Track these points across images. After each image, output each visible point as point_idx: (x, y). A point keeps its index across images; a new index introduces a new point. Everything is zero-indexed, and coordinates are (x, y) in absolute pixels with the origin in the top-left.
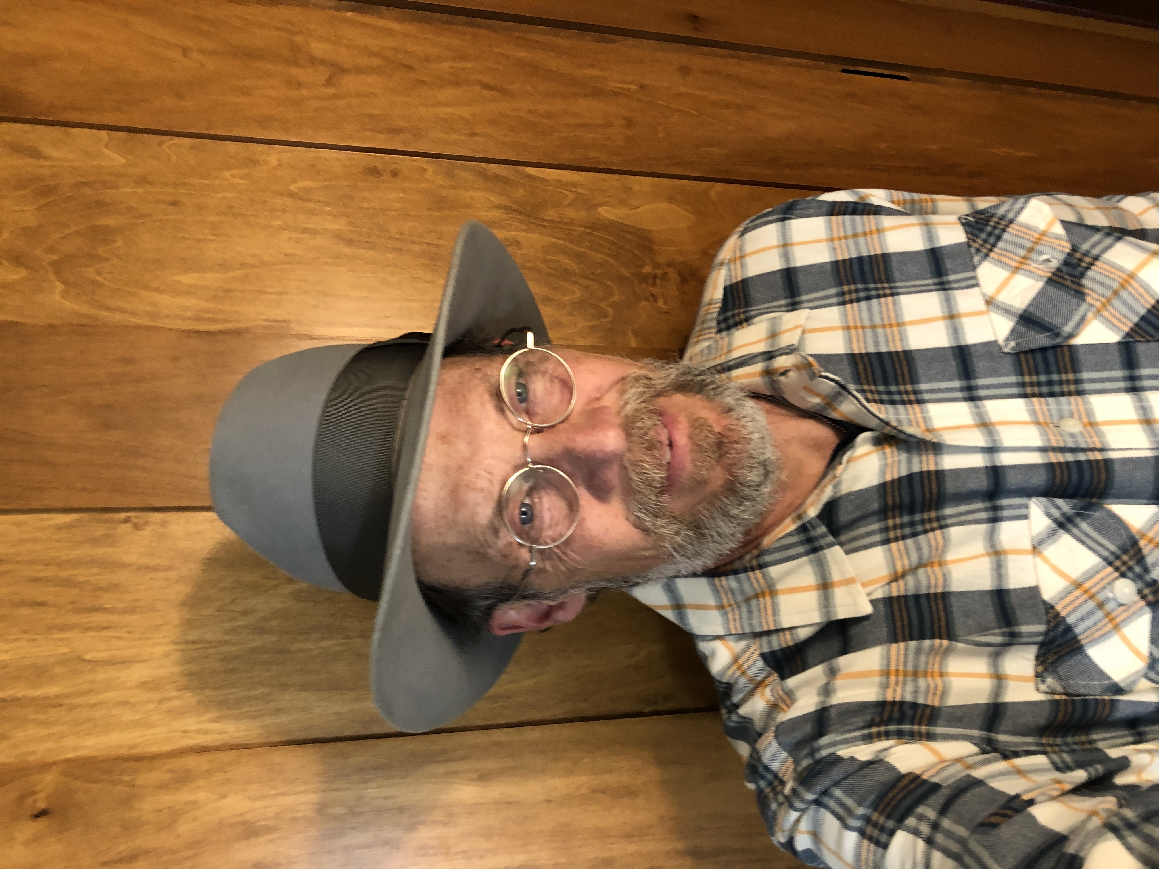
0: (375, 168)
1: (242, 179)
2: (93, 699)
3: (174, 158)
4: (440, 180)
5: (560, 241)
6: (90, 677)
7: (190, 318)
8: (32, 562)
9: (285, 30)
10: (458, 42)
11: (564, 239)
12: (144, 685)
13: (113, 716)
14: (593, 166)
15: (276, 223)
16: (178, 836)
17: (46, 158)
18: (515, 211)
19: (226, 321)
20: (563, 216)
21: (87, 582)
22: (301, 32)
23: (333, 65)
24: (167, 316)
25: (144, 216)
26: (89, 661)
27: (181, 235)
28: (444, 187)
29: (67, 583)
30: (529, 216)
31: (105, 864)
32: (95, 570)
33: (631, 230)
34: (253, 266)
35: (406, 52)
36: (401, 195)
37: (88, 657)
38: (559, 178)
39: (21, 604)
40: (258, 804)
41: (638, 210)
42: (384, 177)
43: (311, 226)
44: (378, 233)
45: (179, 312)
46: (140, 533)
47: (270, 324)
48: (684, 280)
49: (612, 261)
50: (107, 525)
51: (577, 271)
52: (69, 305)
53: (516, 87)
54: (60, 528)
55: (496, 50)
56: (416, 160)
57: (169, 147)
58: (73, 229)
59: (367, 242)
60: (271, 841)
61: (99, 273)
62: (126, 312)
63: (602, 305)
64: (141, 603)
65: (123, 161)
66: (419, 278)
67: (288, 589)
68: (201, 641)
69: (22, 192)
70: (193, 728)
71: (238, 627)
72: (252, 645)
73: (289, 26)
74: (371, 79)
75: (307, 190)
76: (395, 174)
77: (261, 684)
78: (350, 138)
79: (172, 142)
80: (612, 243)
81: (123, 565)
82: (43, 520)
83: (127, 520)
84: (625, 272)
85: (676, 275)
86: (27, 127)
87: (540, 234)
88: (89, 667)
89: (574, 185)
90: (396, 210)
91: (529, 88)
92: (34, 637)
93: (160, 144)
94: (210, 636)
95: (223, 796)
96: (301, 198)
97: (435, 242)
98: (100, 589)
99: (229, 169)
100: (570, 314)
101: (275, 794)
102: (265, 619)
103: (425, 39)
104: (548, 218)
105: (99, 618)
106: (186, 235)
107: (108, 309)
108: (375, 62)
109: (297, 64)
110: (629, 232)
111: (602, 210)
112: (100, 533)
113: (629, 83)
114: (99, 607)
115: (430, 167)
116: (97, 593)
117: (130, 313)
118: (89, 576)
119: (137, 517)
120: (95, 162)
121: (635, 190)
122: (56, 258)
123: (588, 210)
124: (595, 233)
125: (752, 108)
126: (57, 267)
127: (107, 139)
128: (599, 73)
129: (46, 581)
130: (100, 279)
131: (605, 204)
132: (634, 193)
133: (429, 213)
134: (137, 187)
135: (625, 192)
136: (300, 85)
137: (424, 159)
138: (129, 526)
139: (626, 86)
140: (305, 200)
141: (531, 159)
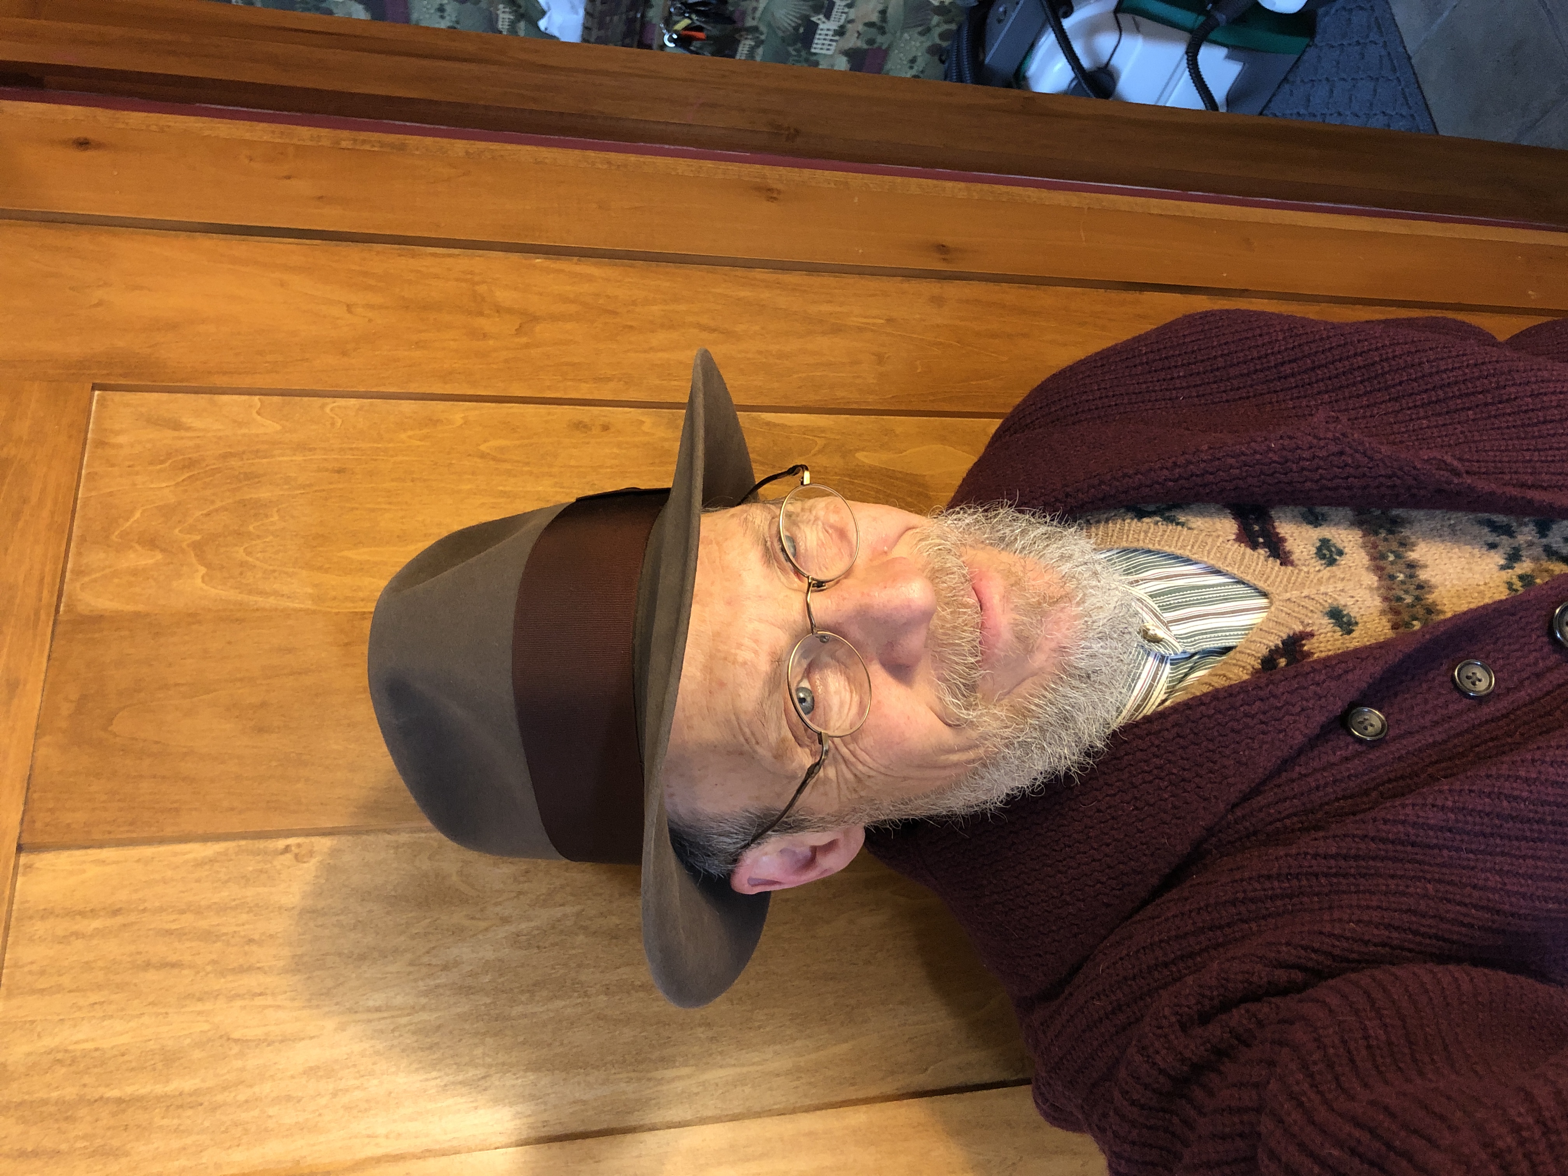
0: (580, 422)
1: (419, 440)
2: (243, 1094)
3: (339, 422)
4: (661, 433)
6: (239, 1064)
7: (362, 600)
8: (161, 910)
9: (465, 281)
10: (668, 284)
12: (311, 1072)
13: (270, 1117)
14: (842, 406)
15: (466, 487)
17: (189, 429)
21: (234, 934)
22: (484, 282)
23: (524, 313)
24: (335, 598)
25: (303, 487)
26: (236, 1041)
27: (349, 505)
28: (666, 440)
29: (208, 936)
32: (244, 917)
33: (900, 475)
35: (608, 297)
36: (616, 450)
37: (236, 1035)
38: (804, 424)
39: (148, 965)
41: (904, 454)
42: (594, 432)
43: (508, 489)
46: (305, 865)
50: (259, 858)
52: (213, 592)
53: (739, 328)
54: (199, 864)
55: (713, 290)
56: (628, 412)
57: (332, 410)
58: (218, 504)
61: (249, 554)
62: (283, 596)
65: (278, 427)
67: (502, 932)
68: (388, 1008)
69: (159, 467)
70: (381, 1130)
71: (437, 987)
72: (459, 1010)
73: (469, 276)
74: (569, 326)
75: (501, 449)
76: (606, 428)
77: (472, 1063)
78: (549, 388)
79: (334, 404)
80: (878, 492)
82: (175, 854)
83: (287, 849)
86: (165, 396)
88: (236, 1049)
89: (823, 430)
90: (611, 467)
91: (757, 328)
92: (163, 1011)
93: (322, 407)
94: (399, 1000)
96: (494, 459)
98: (251, 941)
99: (405, 430)
102: (472, 974)
103: (629, 282)
105: (251, 981)
106: (357, 505)
107: (262, 593)
108: (573, 308)
109: (481, 314)
110: (897, 479)
111: (860, 456)
112: (251, 869)
113: (874, 318)
114: (250, 967)
115: (647, 418)
116: (246, 948)
117: (289, 597)
118: (237, 925)
119: (299, 846)
120: (245, 431)
121: (897, 432)
122: (198, 538)
123: (843, 456)
124: (856, 481)
125: (1025, 335)
126: (198, 548)
127: (259, 405)
128: (838, 309)
129: (180, 934)
130: (250, 559)
131: (863, 450)
132: (897, 436)
133: (652, 468)
134: (294, 455)
135: (886, 435)
136: (486, 337)
137: (640, 410)
138: (289, 858)
139: (871, 321)
140: (499, 461)
141: (767, 403)
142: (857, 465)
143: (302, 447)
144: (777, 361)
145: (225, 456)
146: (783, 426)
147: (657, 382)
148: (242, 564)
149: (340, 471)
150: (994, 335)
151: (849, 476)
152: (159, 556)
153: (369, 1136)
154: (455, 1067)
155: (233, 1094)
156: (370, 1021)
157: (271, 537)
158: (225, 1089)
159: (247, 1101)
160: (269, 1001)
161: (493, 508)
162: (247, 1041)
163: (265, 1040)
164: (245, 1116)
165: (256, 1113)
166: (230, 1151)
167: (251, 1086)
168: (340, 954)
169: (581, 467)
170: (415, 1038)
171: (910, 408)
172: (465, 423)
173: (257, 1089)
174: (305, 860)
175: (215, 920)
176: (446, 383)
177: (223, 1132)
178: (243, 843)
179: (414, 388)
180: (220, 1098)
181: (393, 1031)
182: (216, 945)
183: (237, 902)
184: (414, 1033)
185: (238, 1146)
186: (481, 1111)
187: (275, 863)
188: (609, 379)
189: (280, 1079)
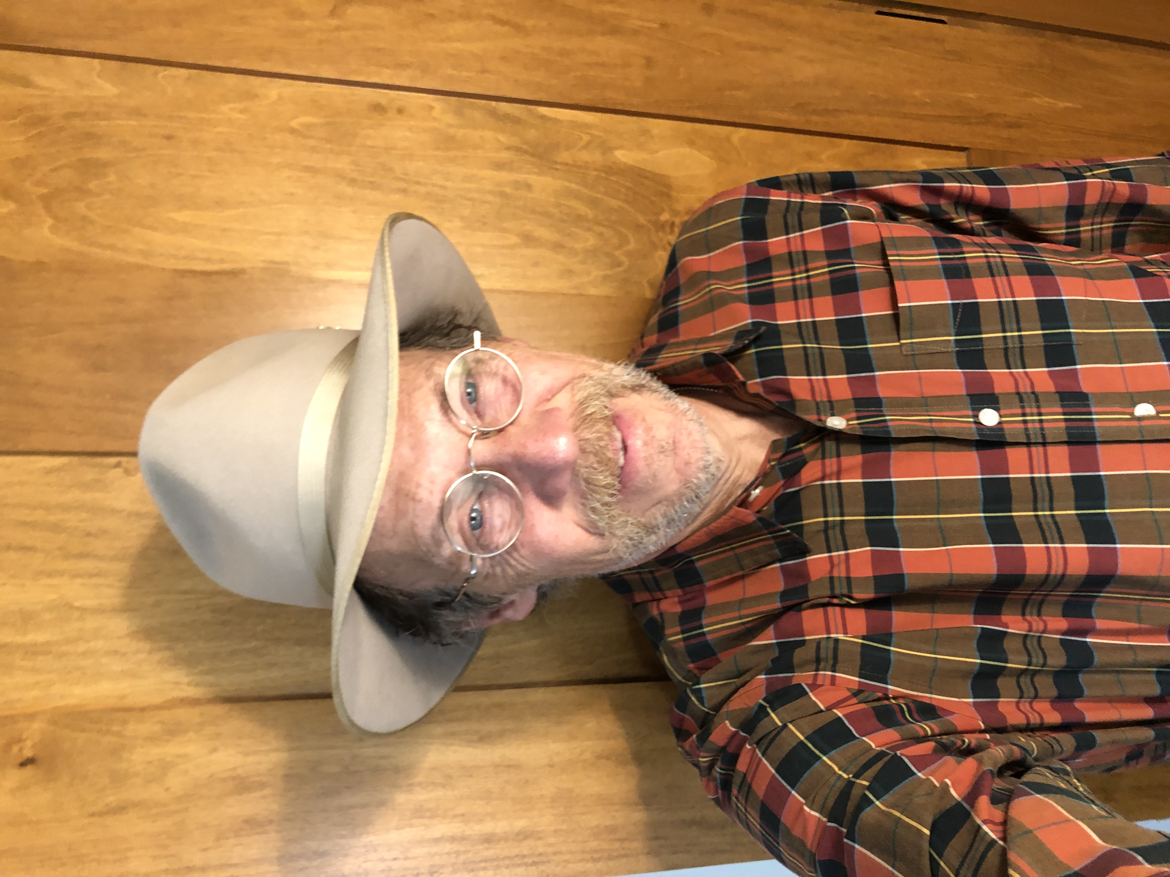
0: (379, 104)
1: (240, 113)
2: (82, 647)
3: (170, 90)
4: (449, 118)
5: (574, 186)
6: (79, 625)
7: (185, 258)
8: (18, 505)
11: (579, 184)
13: (102, 665)
14: (610, 107)
15: (276, 160)
18: (527, 152)
20: (577, 159)
21: (76, 528)
24: (161, 255)
25: (138, 150)
26: (77, 608)
27: (176, 170)
28: (452, 126)
29: (55, 528)
30: (543, 159)
31: (93, 815)
32: (84, 516)
33: (650, 175)
34: (251, 204)
36: (408, 133)
38: (574, 119)
39: (8, 548)
40: (252, 759)
41: (657, 154)
42: (390, 115)
43: (311, 164)
44: (382, 172)
45: (173, 251)
46: (131, 478)
47: (268, 265)
49: (627, 207)
50: (97, 469)
51: (590, 217)
52: (59, 241)
53: (529, 23)
54: (47, 471)
56: (423, 98)
57: (164, 78)
58: (63, 161)
59: (370, 182)
60: (262, 797)
61: (89, 208)
62: (118, 249)
63: (617, 253)
65: (116, 91)
69: (11, 122)
74: (378, 10)
75: (308, 126)
76: (400, 111)
77: (254, 637)
78: (355, 72)
79: (166, 73)
80: (628, 188)
81: (112, 512)
82: (27, 462)
83: (118, 465)
84: (642, 220)
87: (552, 177)
88: (76, 615)
89: (590, 127)
90: (402, 149)
91: (544, 24)
92: (21, 582)
93: (156, 74)
95: (215, 750)
96: (302, 135)
97: (444, 183)
98: (90, 535)
99: (227, 102)
100: (583, 262)
104: (561, 161)
106: (182, 171)
107: (101, 246)
110: (646, 178)
111: (618, 154)
112: (89, 478)
114: (88, 554)
115: (438, 105)
120: (86, 92)
121: (654, 134)
122: (45, 191)
123: (604, 154)
124: (611, 178)
125: (779, 50)
126: (46, 200)
127: (99, 68)
128: (618, 10)
129: (33, 525)
130: (91, 215)
131: (621, 147)
132: (652, 137)
133: (436, 153)
134: (130, 119)
135: (643, 135)
136: (303, 16)
137: (431, 96)
138: (119, 471)
139: (646, 24)
140: (305, 137)
141: (545, 99)
142: (614, 163)
143: (137, 113)
144: (559, 58)
145: (69, 116)
146: (556, 121)
147: (450, 71)
148: (84, 218)
149: (169, 138)
150: (753, 48)
151: (606, 172)
152: (12, 206)
153: (174, 684)
154: (241, 638)
156: (178, 601)
157: (109, 196)
159: (85, 652)
160: (101, 581)
162: (85, 609)
163: (98, 610)
166: (71, 687)
170: (212, 615)
172: (280, 99)
173: (92, 644)
174: (132, 474)
175: (62, 516)
176: (263, 61)
177: (67, 674)
178: (83, 459)
179: (234, 63)
180: (65, 649)
181: (196, 609)
183: (78, 504)
184: (212, 612)
185: (79, 683)
186: (259, 672)
187: (108, 475)
188: (408, 66)
189: (109, 639)
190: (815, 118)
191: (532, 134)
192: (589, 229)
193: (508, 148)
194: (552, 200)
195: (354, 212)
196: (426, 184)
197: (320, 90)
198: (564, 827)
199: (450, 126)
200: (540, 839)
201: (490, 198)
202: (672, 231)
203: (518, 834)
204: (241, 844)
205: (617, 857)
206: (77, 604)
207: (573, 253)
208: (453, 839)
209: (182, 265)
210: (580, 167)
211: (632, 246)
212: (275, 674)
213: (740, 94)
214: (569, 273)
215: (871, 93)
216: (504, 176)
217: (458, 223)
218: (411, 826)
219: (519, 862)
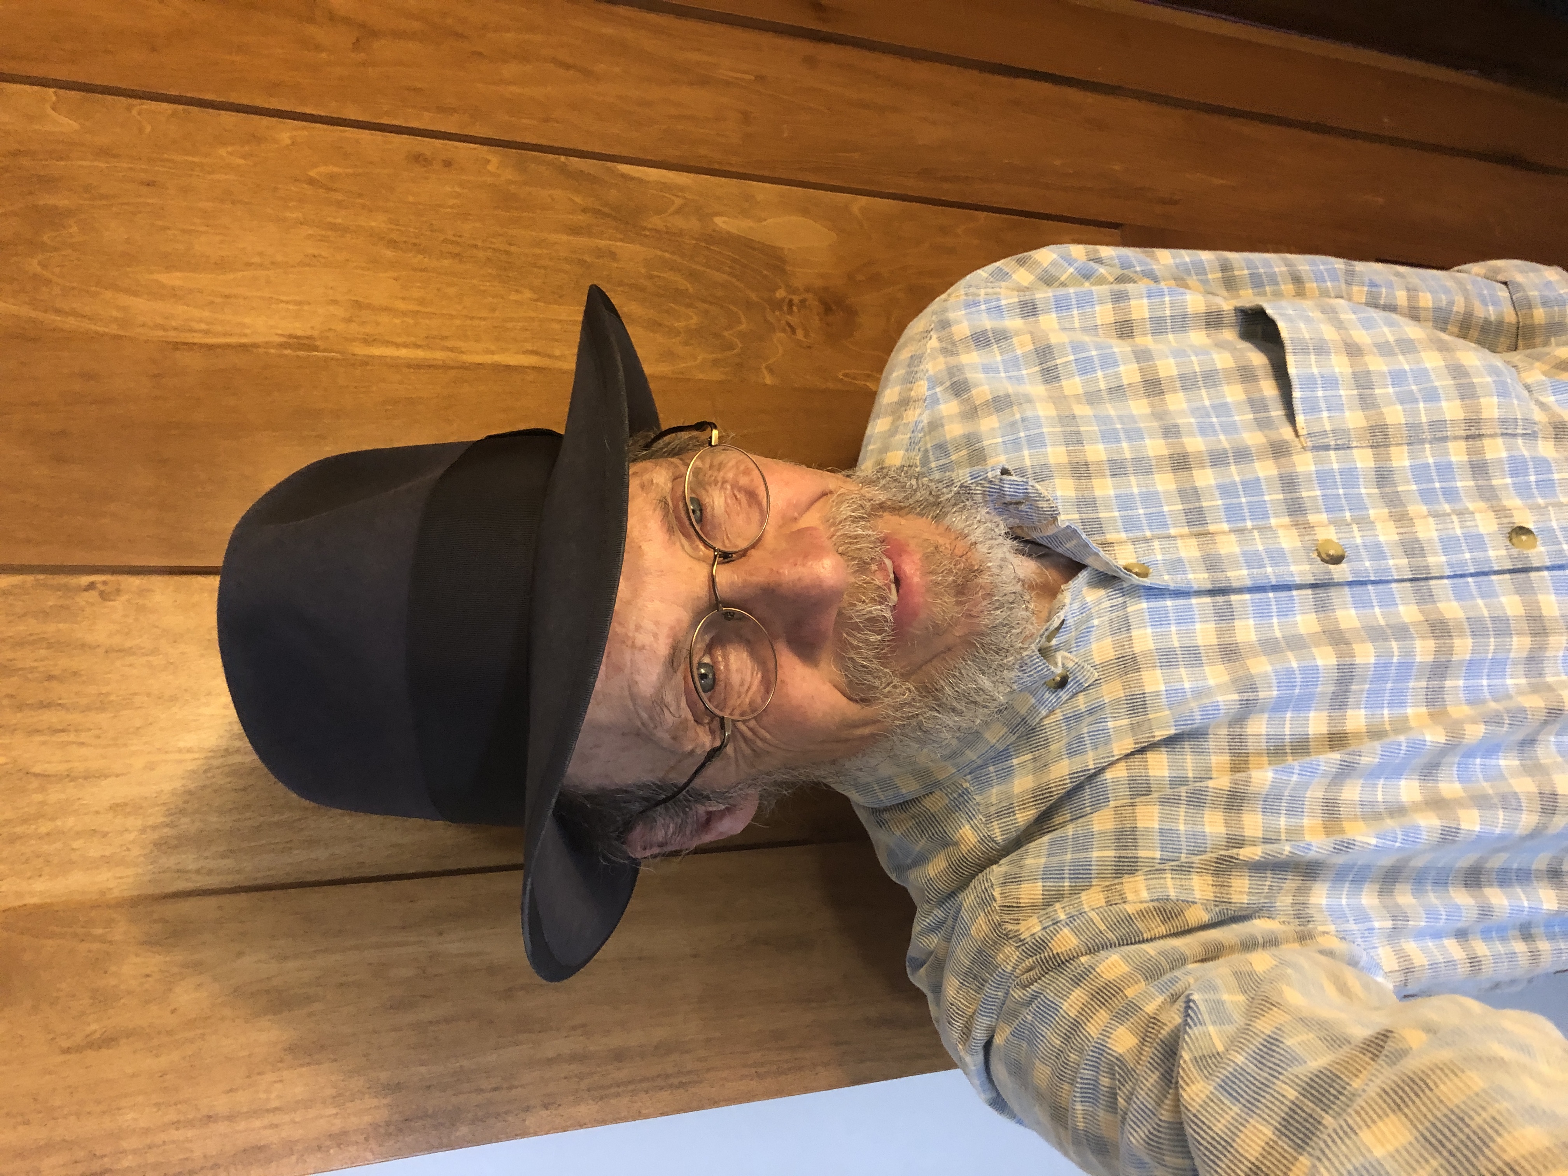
0: (419, 156)
1: (240, 158)
2: (45, 827)
3: (148, 129)
4: (509, 174)
5: (667, 255)
6: (38, 797)
7: (175, 329)
10: (524, 10)
11: (673, 253)
12: (116, 808)
13: (74, 849)
14: (704, 166)
15: (292, 215)
16: (174, 1011)
18: (608, 215)
19: (225, 335)
20: (669, 225)
21: (32, 670)
23: (363, 26)
24: (143, 325)
25: (107, 197)
26: (36, 775)
27: (160, 223)
28: (513, 182)
30: (627, 223)
31: (68, 1051)
32: (43, 652)
33: (758, 246)
34: (261, 266)
36: (458, 189)
38: (661, 180)
40: (291, 965)
41: (765, 223)
42: (435, 167)
43: (338, 221)
44: (428, 233)
45: (160, 321)
46: (111, 603)
47: (285, 340)
48: (827, 309)
49: (734, 280)
50: (59, 593)
51: (691, 290)
53: (601, 67)
55: (574, 23)
56: (475, 149)
57: (139, 114)
59: (414, 244)
60: (310, 1015)
61: (44, 266)
62: (84, 316)
63: (726, 334)
64: (112, 698)
65: (76, 126)
66: (485, 291)
70: (192, 866)
74: (411, 46)
75: (332, 177)
76: (448, 164)
78: (387, 113)
79: (144, 107)
80: (734, 260)
81: (83, 646)
83: (91, 586)
84: (754, 296)
85: (817, 303)
87: (641, 244)
88: (35, 784)
89: (682, 189)
90: (451, 207)
91: (617, 69)
93: (129, 109)
95: (240, 954)
96: (323, 186)
97: (507, 247)
98: (50, 678)
99: (224, 145)
100: (686, 344)
101: (315, 951)
104: (649, 226)
105: (52, 717)
106: (168, 224)
107: (58, 311)
108: (416, 25)
109: (311, 20)
110: (754, 249)
111: (719, 221)
112: (50, 603)
113: (745, 72)
114: (49, 703)
115: (493, 157)
116: (46, 683)
117: (89, 319)
118: (36, 660)
119: (105, 583)
120: (37, 127)
121: (759, 199)
123: (701, 220)
124: (712, 247)
125: (896, 110)
127: (54, 98)
128: (707, 59)
130: (45, 273)
131: (722, 214)
132: (757, 203)
133: (495, 212)
134: (95, 160)
135: (747, 201)
136: (318, 48)
137: (486, 148)
138: (93, 595)
139: (739, 75)
140: (330, 189)
141: (624, 154)
142: (714, 230)
143: (104, 152)
144: (638, 109)
145: (14, 154)
146: (640, 181)
147: (507, 118)
148: (36, 278)
149: (150, 184)
150: (865, 106)
151: (705, 241)
153: (178, 871)
154: (269, 808)
155: (34, 827)
156: (181, 761)
157: (70, 251)
158: (25, 821)
159: (48, 834)
160: (72, 737)
161: (321, 240)
162: (48, 776)
163: (68, 776)
164: (45, 848)
165: (59, 845)
166: (30, 881)
167: (53, 819)
168: (148, 695)
169: (419, 204)
170: (228, 780)
171: (776, 175)
172: (293, 143)
173: (59, 823)
174: (112, 598)
175: (10, 655)
176: (271, 96)
177: (23, 863)
178: (41, 577)
179: (234, 98)
180: (19, 830)
181: (205, 771)
182: (12, 679)
183: (35, 637)
184: (228, 775)
185: (40, 876)
186: (296, 852)
187: (78, 599)
188: (454, 110)
189: (85, 814)
190: (946, 186)
191: (613, 195)
192: (689, 306)
193: (584, 210)
194: (643, 271)
195: (396, 279)
196: (485, 249)
197: (343, 134)
198: (717, 1034)
199: (511, 182)
200: (687, 1052)
201: (567, 267)
202: (790, 312)
203: (656, 1047)
204: (281, 1081)
205: (790, 1069)
206: (37, 769)
207: (672, 332)
208: (574, 1058)
209: (172, 336)
210: (674, 234)
211: (743, 327)
212: (321, 853)
213: (856, 156)
214: (669, 355)
215: (1006, 161)
216: (582, 241)
217: (528, 294)
218: (516, 1044)
219: (663, 1084)
